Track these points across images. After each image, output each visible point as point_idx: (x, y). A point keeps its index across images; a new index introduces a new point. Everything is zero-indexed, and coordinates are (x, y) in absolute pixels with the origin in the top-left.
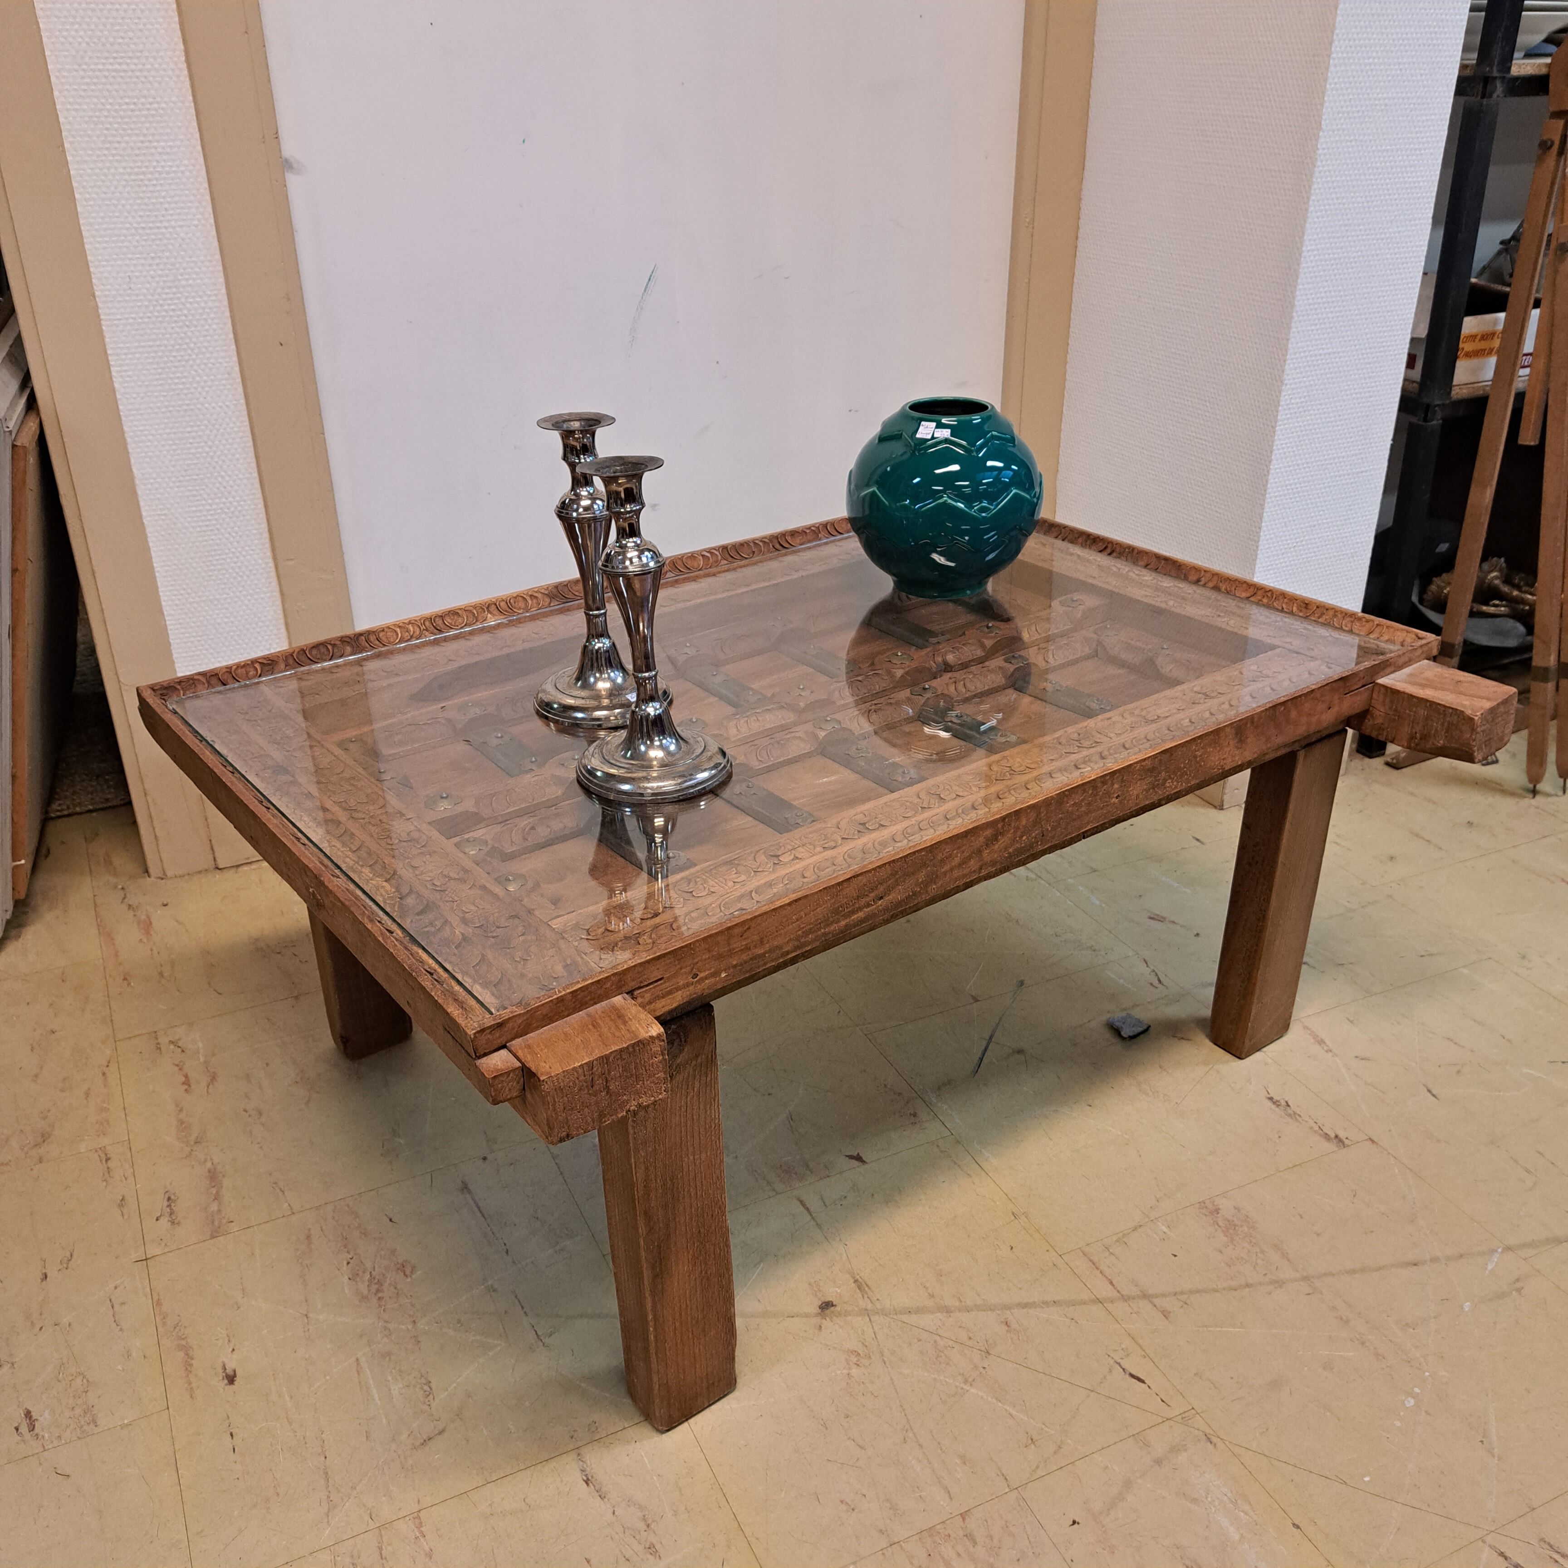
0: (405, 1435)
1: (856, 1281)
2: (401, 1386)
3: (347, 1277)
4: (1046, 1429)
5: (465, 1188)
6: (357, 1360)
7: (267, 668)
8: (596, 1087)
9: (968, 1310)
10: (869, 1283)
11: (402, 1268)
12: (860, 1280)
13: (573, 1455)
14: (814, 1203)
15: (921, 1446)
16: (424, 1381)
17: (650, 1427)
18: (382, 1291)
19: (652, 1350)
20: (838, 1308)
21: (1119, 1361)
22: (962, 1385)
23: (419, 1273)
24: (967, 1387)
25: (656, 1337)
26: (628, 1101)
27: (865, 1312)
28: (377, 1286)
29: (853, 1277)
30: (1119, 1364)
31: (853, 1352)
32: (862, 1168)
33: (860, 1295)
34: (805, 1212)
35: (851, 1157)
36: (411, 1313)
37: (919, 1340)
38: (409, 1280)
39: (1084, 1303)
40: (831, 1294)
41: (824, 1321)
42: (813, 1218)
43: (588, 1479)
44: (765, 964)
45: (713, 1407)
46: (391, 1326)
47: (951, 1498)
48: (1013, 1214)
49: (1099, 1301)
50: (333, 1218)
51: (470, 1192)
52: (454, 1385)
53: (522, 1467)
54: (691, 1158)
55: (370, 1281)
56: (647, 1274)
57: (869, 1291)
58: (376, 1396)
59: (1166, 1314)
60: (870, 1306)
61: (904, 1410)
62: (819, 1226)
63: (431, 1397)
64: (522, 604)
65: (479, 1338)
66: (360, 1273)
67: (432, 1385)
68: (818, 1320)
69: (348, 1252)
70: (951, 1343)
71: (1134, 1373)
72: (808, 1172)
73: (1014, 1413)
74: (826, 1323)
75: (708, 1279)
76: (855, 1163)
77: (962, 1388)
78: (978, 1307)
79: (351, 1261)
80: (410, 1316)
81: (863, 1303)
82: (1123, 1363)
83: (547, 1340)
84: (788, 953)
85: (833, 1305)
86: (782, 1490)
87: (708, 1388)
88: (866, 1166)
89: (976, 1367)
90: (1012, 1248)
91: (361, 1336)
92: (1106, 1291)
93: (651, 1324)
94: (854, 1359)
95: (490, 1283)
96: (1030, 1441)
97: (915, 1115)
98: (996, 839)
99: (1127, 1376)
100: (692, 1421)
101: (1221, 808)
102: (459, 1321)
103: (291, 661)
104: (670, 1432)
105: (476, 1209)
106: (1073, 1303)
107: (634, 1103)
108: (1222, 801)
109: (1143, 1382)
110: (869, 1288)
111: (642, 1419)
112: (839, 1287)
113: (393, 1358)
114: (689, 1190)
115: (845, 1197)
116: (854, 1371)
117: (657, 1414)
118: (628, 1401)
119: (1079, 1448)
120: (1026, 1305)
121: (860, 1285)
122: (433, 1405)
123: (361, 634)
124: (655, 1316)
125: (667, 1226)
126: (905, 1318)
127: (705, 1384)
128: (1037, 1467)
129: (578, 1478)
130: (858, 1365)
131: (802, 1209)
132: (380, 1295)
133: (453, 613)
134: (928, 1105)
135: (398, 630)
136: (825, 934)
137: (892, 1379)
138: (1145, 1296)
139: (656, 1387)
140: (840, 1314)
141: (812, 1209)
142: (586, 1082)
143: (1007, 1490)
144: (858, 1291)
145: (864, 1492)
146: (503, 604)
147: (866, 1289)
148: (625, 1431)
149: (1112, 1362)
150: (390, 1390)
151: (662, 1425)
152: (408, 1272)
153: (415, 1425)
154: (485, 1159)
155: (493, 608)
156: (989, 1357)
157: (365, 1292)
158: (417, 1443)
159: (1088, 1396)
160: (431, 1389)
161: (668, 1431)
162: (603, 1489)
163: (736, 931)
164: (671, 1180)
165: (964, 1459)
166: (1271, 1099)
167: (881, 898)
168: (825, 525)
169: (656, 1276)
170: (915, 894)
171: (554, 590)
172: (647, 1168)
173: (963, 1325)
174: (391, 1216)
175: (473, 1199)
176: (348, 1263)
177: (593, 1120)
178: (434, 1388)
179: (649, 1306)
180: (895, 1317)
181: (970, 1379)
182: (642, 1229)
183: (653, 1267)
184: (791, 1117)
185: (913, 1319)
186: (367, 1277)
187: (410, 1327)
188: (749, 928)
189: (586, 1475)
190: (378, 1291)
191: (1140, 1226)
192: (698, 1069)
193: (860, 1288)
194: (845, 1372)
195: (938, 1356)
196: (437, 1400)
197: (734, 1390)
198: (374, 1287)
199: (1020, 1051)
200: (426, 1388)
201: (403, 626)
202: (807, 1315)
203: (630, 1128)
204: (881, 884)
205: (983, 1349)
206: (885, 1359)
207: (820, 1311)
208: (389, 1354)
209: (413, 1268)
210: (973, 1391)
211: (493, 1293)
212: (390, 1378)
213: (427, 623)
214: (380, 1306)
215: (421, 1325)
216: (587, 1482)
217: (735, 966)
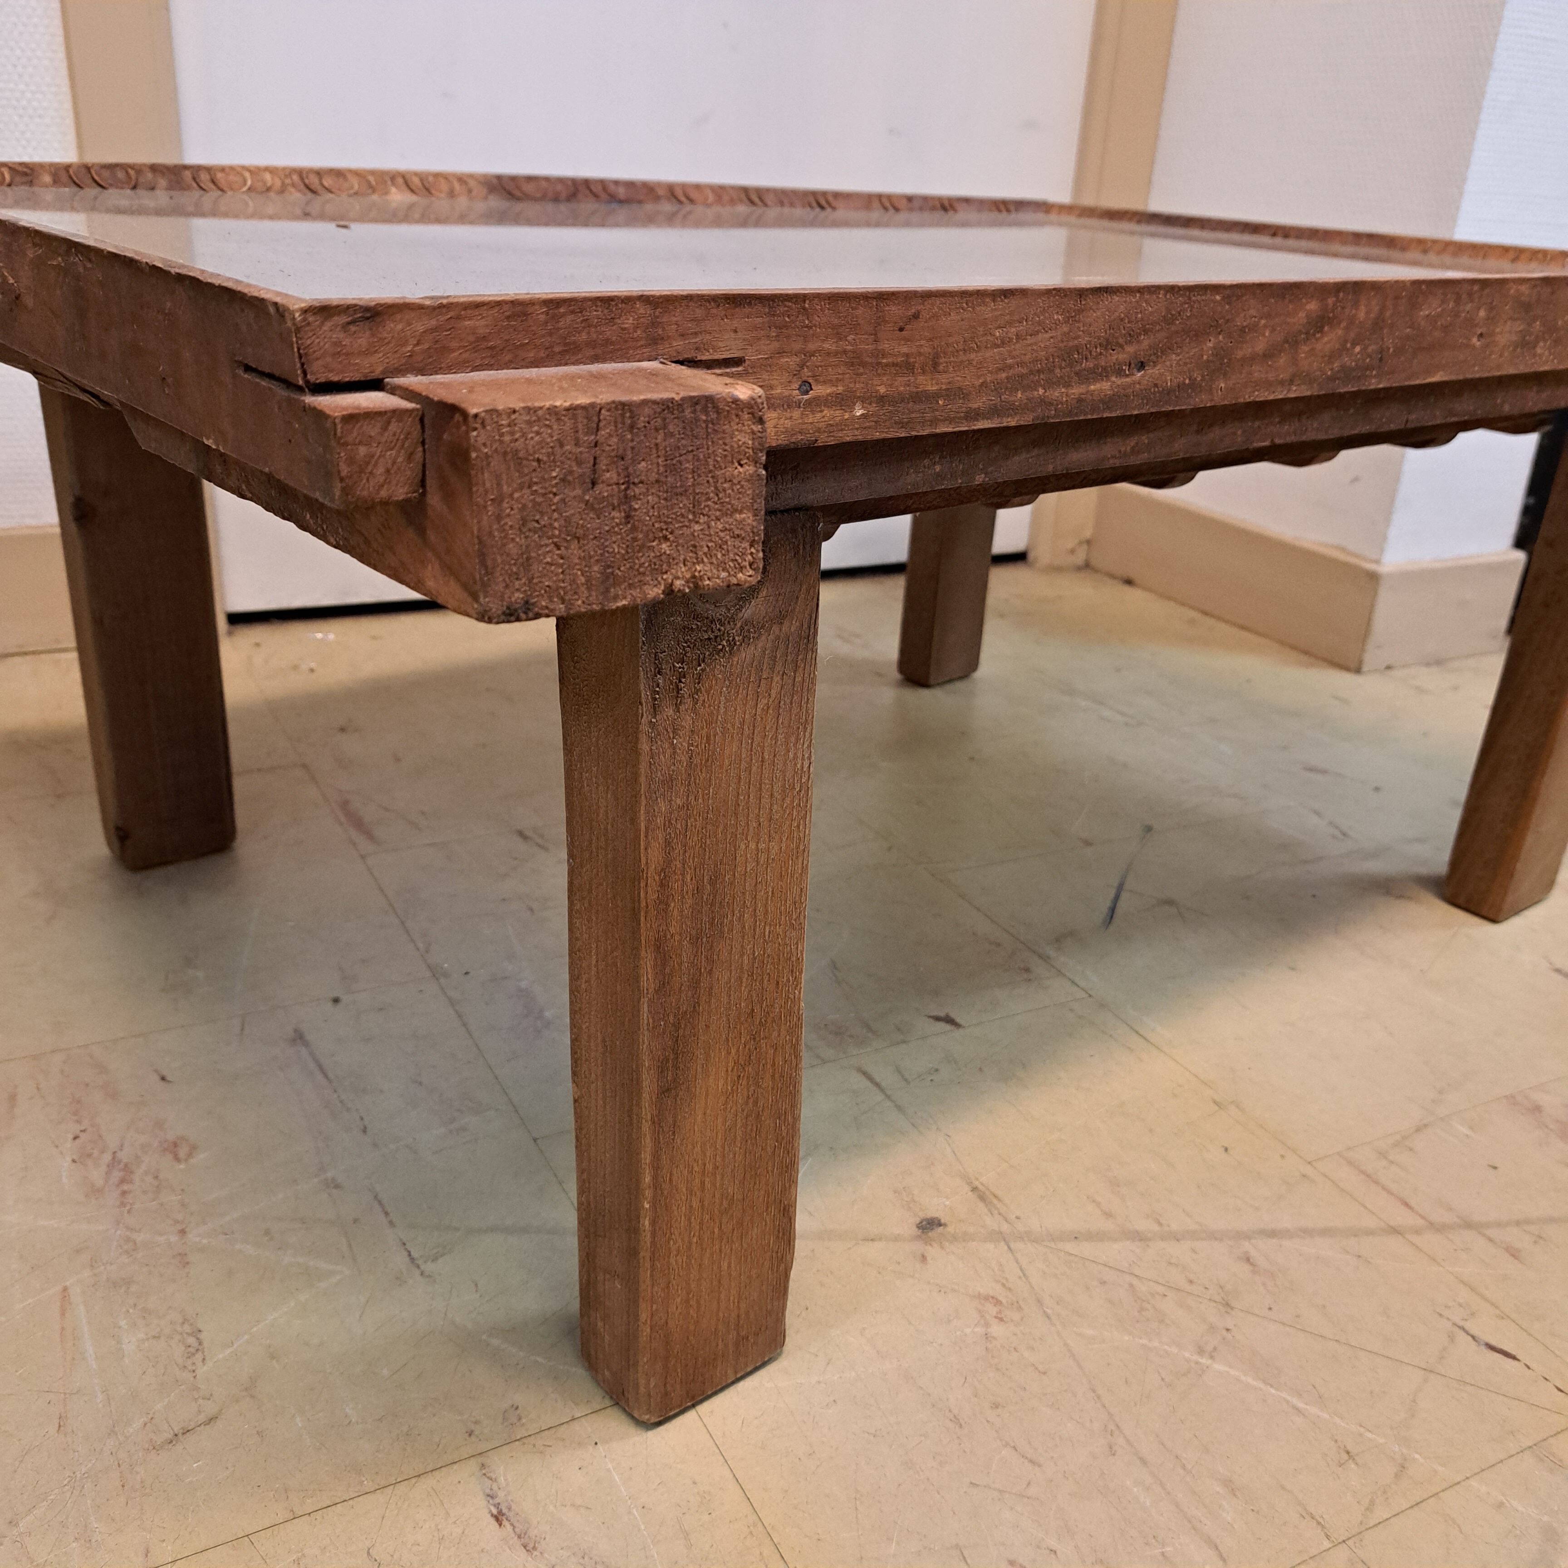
0: (137, 1424)
1: (974, 1189)
2: (141, 1336)
3: (69, 1159)
4: (1369, 1435)
5: (299, 1038)
6: (65, 1289)
7: (18, 179)
8: (603, 490)
9: (1176, 1237)
10: (999, 1193)
11: (173, 1149)
12: (981, 1187)
13: (472, 1465)
14: (886, 1076)
15: (1144, 1462)
16: (187, 1328)
17: (623, 1417)
18: (131, 1182)
19: (644, 1254)
20: (950, 1229)
21: (1461, 1323)
22: (1195, 1357)
23: (202, 1156)
24: (1204, 1361)
25: (653, 1223)
26: (671, 560)
27: (996, 1236)
28: (122, 1174)
29: (970, 1183)
30: (1463, 1329)
31: (987, 1298)
32: (957, 1033)
33: (986, 1210)
34: (874, 1088)
35: (938, 1019)
36: (180, 1217)
37: (1103, 1283)
38: (182, 1166)
39: (1370, 1232)
40: (935, 1207)
41: (929, 1248)
42: (888, 1097)
43: (500, 1512)
44: (934, 422)
45: (741, 1384)
46: (140, 1238)
47: (1224, 1560)
48: (1215, 1102)
49: (1395, 1231)
50: (62, 1071)
51: (306, 1044)
52: (246, 1337)
53: (369, 1486)
54: (753, 846)
55: (111, 1166)
56: (648, 1083)
57: (999, 1205)
58: (90, 1351)
59: (1514, 1253)
60: (1005, 1227)
61: (1099, 1397)
62: (899, 1108)
63: (199, 1356)
64: (444, 186)
65: (301, 1260)
66: (96, 1153)
67: (202, 1336)
68: (918, 1247)
69: (78, 1122)
70: (1161, 1289)
71: (1493, 1343)
72: (870, 1035)
73: (1301, 1405)
74: (932, 1251)
75: (758, 1115)
76: (943, 1026)
77: (1197, 1363)
78: (1193, 1235)
79: (82, 1135)
80: (177, 1222)
81: (992, 1223)
82: (1467, 1325)
83: (429, 1267)
84: (976, 415)
85: (940, 1224)
86: (890, 1539)
87: (737, 1345)
88: (961, 1031)
89: (1212, 1328)
90: (1226, 1150)
91: (78, 1251)
92: (1401, 1217)
93: (648, 1193)
94: (992, 1310)
95: (329, 1175)
96: (1345, 1456)
97: (1027, 970)
98: (1320, 330)
99: (1483, 1348)
100: (704, 1408)
101: (1358, 670)
102: (267, 1232)
103: (64, 178)
104: (662, 1429)
105: (312, 1065)
106: (1355, 1232)
107: (682, 571)
108: (1361, 662)
109: (1514, 1358)
110: (999, 1200)
111: (608, 1402)
112: (948, 1198)
113: (134, 1288)
114: (742, 916)
115: (937, 1070)
116: (997, 1329)
117: (642, 1389)
118: (580, 1371)
119: (1440, 1468)
120: (1272, 1234)
121: (981, 1194)
122: (202, 1370)
123: (186, 167)
124: (655, 1177)
125: (695, 984)
126: (1069, 1247)
127: (732, 1336)
128: (1372, 1502)
129: (481, 1510)
130: (1001, 1319)
131: (868, 1083)
132: (125, 1187)
133: (338, 173)
134: (1045, 959)
135: (247, 175)
136: (1043, 402)
137: (1066, 1345)
138: (1468, 1225)
139: (645, 1331)
140: (954, 1239)
141: (883, 1084)
142: (579, 463)
143: (1327, 1544)
144: (981, 1205)
145: (1052, 1543)
146: (416, 180)
147: (995, 1201)
148: (576, 1426)
149: (1448, 1325)
150: (119, 1342)
151: (649, 1411)
152: (182, 1154)
153: (159, 1406)
154: (336, 1001)
155: (400, 181)
156: (1233, 1313)
157: (100, 1183)
158: (159, 1440)
159: (1426, 1380)
160: (200, 1344)
161: (659, 1424)
162: (533, 1533)
163: (894, 310)
164: (713, 883)
165: (1231, 1487)
166: (1558, 971)
167: (1142, 366)
168: (880, 197)
169: (665, 1091)
170: (1193, 385)
171: (495, 181)
172: (668, 843)
173: (1173, 1261)
174: (164, 1073)
175: (312, 1054)
176: (75, 1138)
177: (589, 585)
178: (205, 1344)
179: (646, 1157)
180: (1052, 1245)
181: (1209, 1348)
182: (648, 979)
183: (662, 1071)
184: (834, 965)
185: (1086, 1249)
186: (107, 1157)
187: (174, 1238)
188: (916, 316)
189: (497, 1505)
190: (122, 1181)
191: (1425, 1126)
192: (782, 646)
193: (982, 1198)
194: (979, 1330)
195: (1142, 1310)
196: (210, 1364)
197: (780, 1354)
198: (117, 1175)
199: (1170, 902)
200: (191, 1340)
201: (255, 171)
202: (897, 1239)
203: (643, 738)
204: (1146, 332)
205: (1218, 1298)
206: (1049, 1311)
207: (916, 1231)
208: (128, 1282)
209: (193, 1149)
210: (1218, 1366)
211: (334, 1191)
212: (123, 1323)
213: (295, 177)
214: (123, 1204)
215: (193, 1237)
216: (498, 1518)
217: (882, 400)
